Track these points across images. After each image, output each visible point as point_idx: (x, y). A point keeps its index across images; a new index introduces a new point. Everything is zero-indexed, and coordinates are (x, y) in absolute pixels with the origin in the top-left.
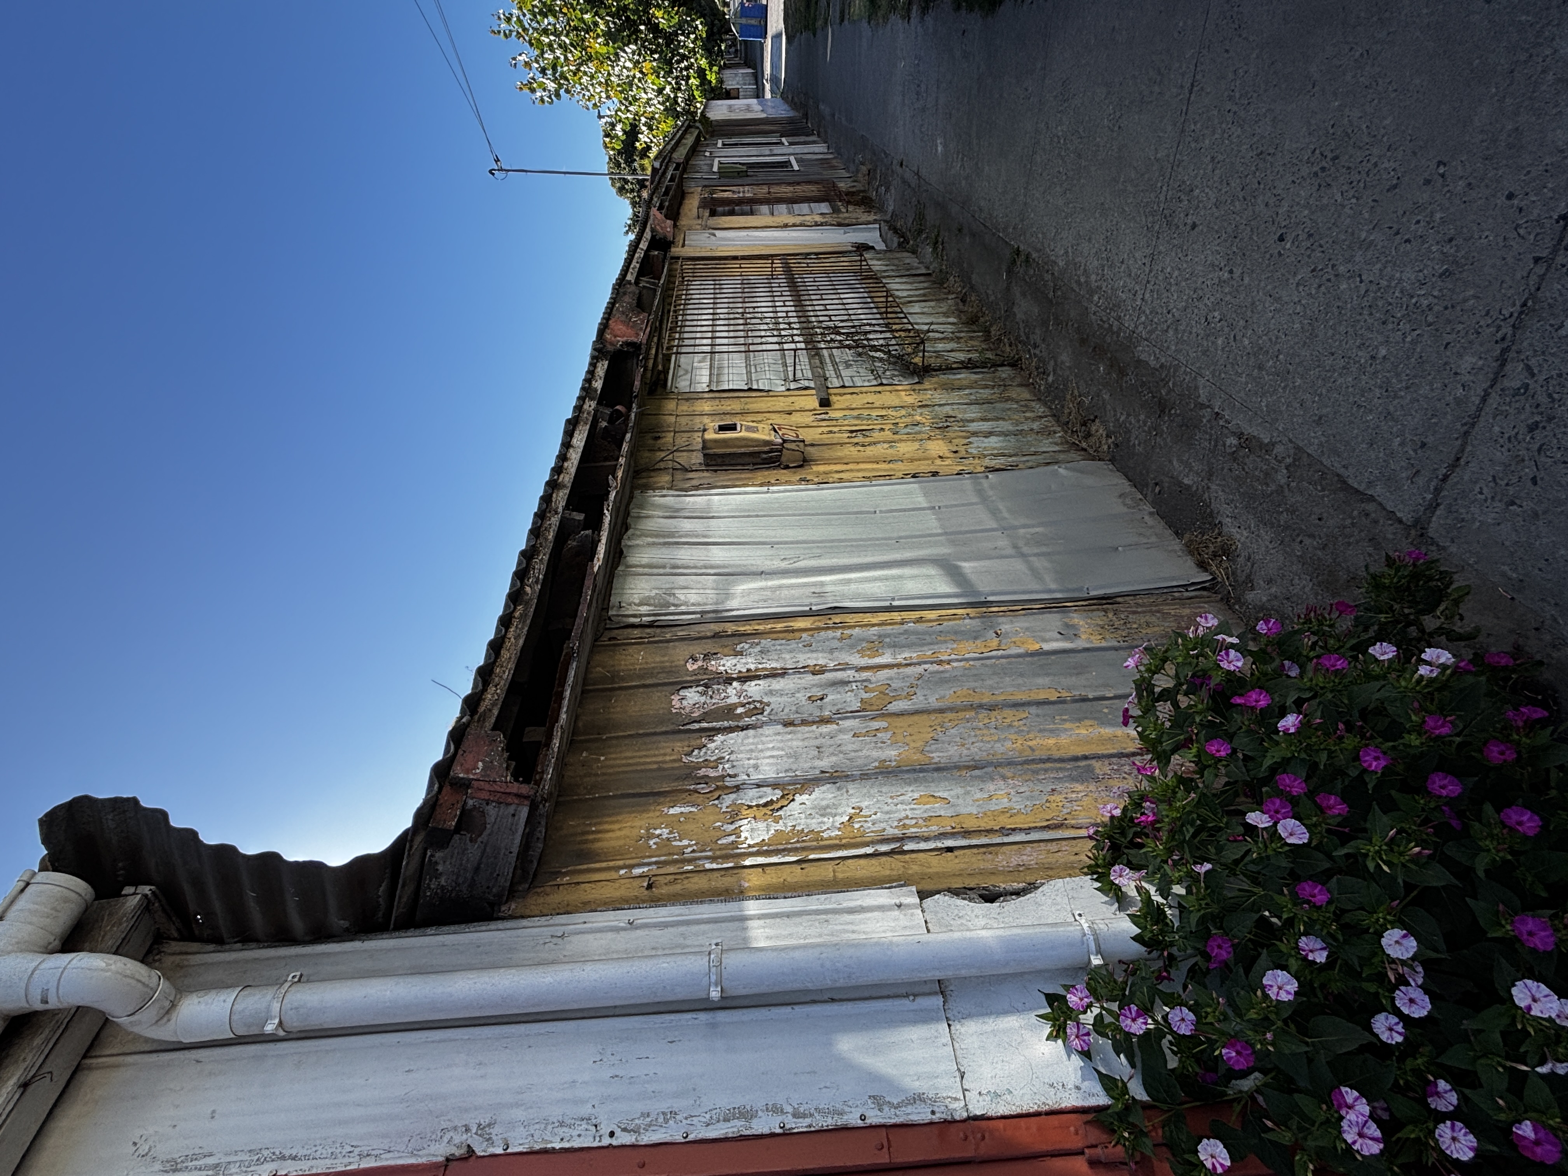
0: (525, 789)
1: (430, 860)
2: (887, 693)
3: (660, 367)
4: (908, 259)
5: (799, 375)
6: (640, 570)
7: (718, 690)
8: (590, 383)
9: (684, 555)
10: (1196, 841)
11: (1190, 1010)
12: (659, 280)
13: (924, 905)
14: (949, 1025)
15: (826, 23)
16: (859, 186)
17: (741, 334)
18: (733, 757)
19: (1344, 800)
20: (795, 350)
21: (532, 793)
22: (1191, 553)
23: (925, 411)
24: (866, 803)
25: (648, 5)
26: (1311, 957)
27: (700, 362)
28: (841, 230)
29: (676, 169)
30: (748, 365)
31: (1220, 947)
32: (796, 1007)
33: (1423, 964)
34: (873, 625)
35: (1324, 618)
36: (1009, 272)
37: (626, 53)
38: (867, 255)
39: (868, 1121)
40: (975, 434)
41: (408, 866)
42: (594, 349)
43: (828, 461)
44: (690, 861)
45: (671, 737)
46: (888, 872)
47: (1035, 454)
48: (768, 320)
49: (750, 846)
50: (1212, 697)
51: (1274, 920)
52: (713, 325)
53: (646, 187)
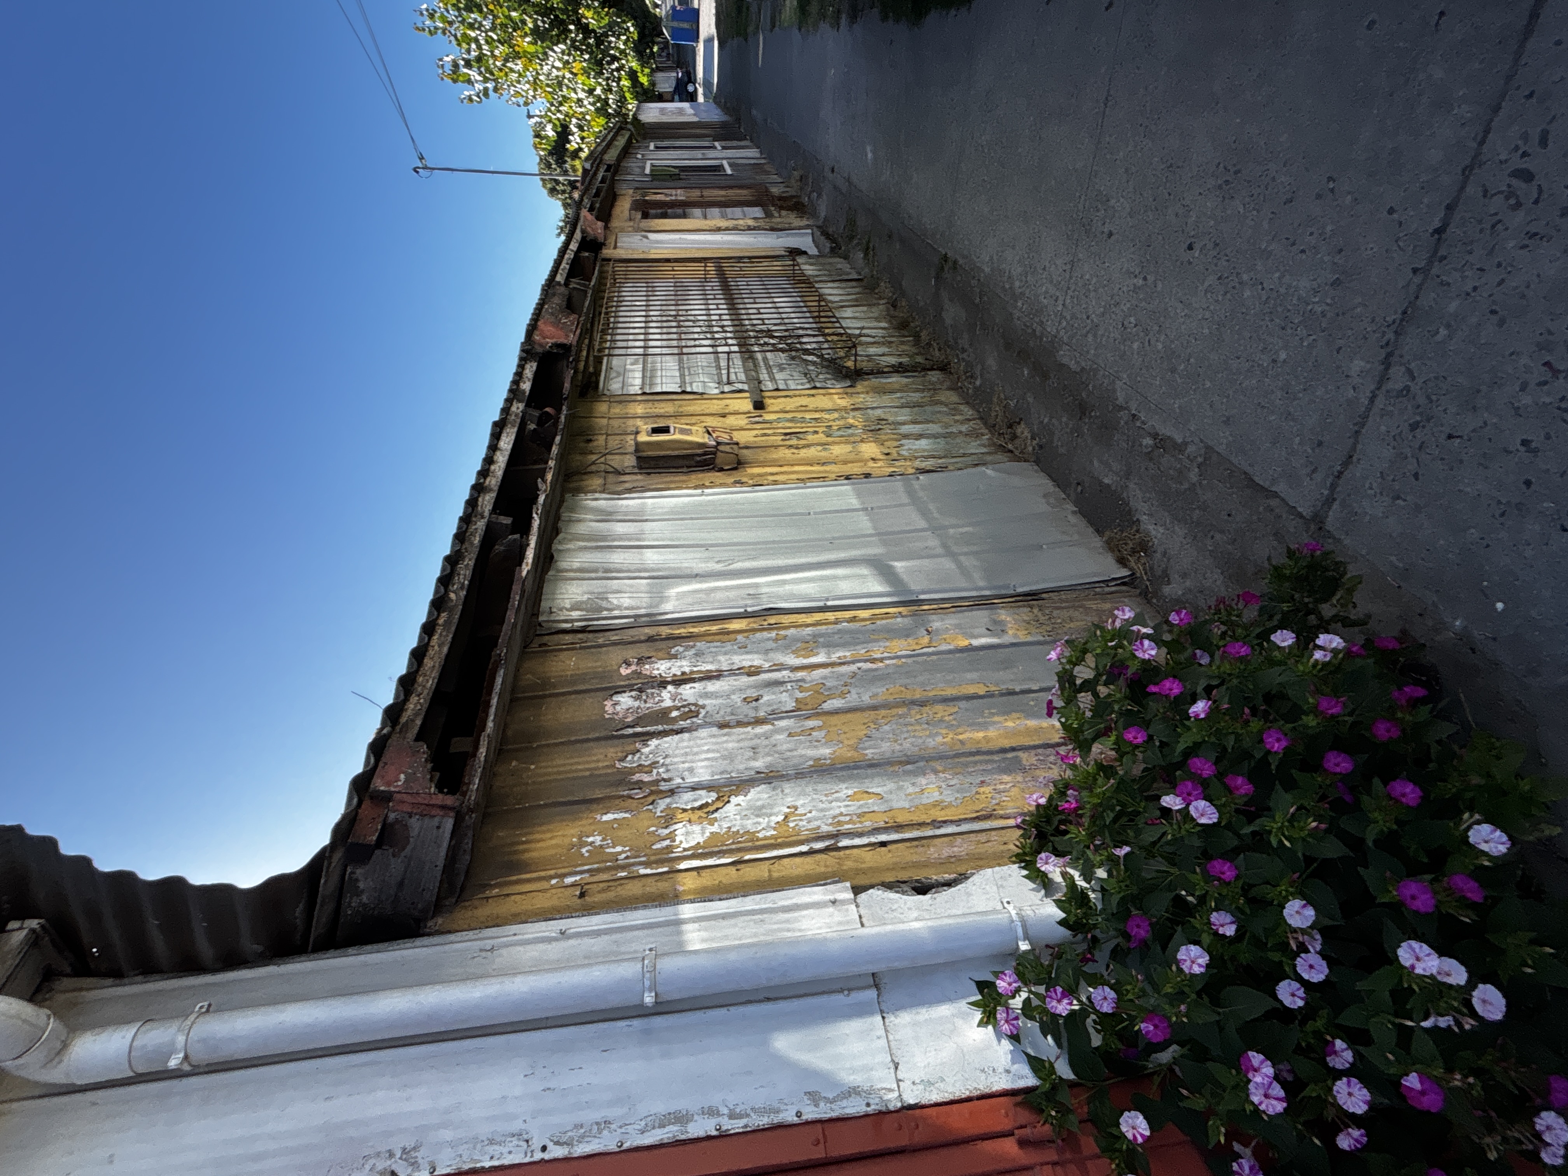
0: (449, 800)
1: (350, 878)
2: (821, 692)
3: (591, 369)
4: (841, 264)
5: (733, 377)
6: (572, 574)
7: (653, 694)
8: (518, 385)
9: (618, 558)
10: (1116, 826)
11: (1111, 988)
12: (590, 281)
13: (858, 900)
14: (883, 1018)
15: (757, 28)
16: (792, 192)
17: (675, 336)
18: (668, 761)
19: (1250, 780)
20: (728, 353)
21: (457, 804)
22: (1111, 550)
23: (856, 413)
24: (801, 802)
25: (578, 5)
26: (1221, 931)
27: (632, 364)
28: (775, 234)
29: (607, 170)
30: (681, 368)
31: (1138, 926)
32: (731, 1008)
33: (1322, 932)
34: (808, 626)
35: (1231, 607)
36: (937, 278)
37: (555, 52)
38: (800, 260)
39: (804, 1118)
40: (906, 436)
41: (327, 885)
42: (523, 351)
43: (763, 464)
44: (623, 868)
45: (603, 743)
46: (823, 869)
47: (964, 455)
48: (701, 323)
49: (685, 850)
50: (1129, 686)
51: (1190, 898)
52: (645, 328)
53: (577, 188)
